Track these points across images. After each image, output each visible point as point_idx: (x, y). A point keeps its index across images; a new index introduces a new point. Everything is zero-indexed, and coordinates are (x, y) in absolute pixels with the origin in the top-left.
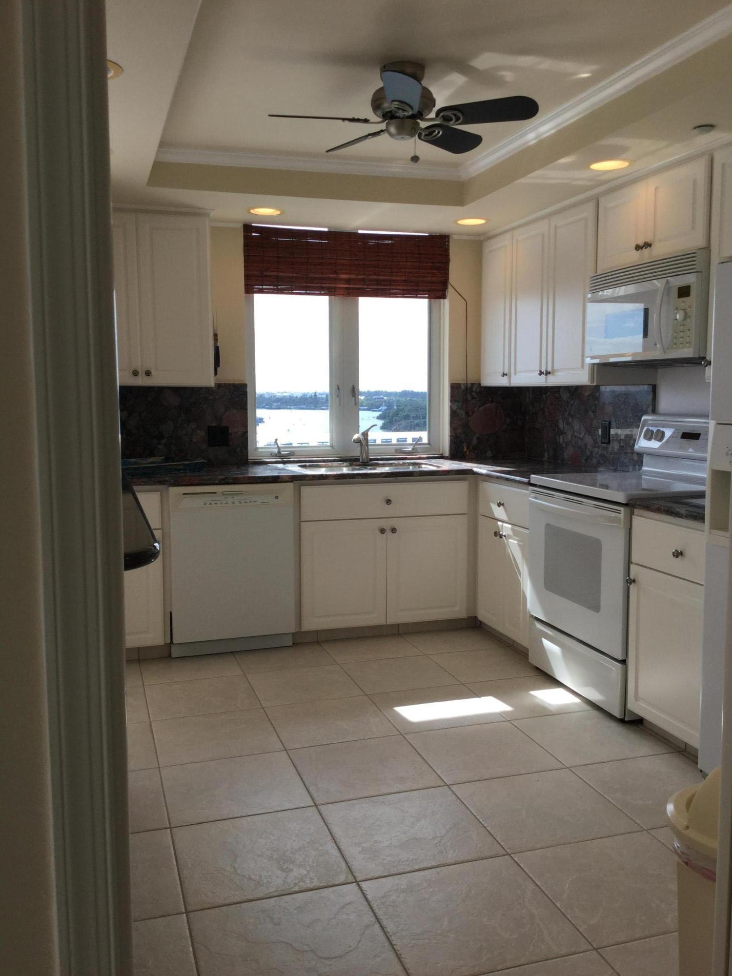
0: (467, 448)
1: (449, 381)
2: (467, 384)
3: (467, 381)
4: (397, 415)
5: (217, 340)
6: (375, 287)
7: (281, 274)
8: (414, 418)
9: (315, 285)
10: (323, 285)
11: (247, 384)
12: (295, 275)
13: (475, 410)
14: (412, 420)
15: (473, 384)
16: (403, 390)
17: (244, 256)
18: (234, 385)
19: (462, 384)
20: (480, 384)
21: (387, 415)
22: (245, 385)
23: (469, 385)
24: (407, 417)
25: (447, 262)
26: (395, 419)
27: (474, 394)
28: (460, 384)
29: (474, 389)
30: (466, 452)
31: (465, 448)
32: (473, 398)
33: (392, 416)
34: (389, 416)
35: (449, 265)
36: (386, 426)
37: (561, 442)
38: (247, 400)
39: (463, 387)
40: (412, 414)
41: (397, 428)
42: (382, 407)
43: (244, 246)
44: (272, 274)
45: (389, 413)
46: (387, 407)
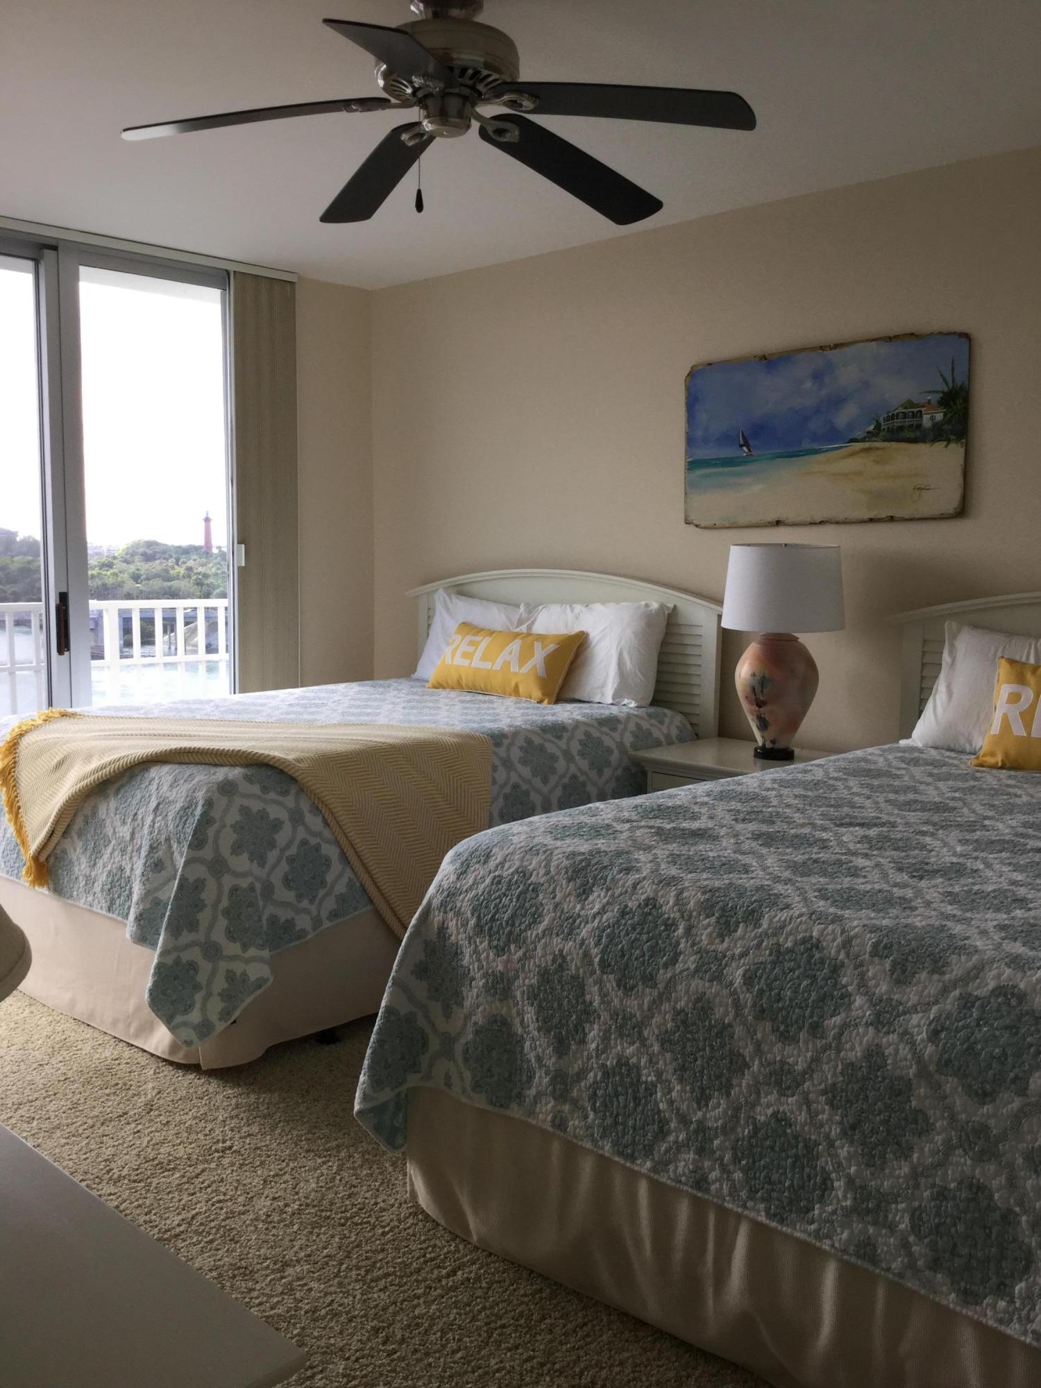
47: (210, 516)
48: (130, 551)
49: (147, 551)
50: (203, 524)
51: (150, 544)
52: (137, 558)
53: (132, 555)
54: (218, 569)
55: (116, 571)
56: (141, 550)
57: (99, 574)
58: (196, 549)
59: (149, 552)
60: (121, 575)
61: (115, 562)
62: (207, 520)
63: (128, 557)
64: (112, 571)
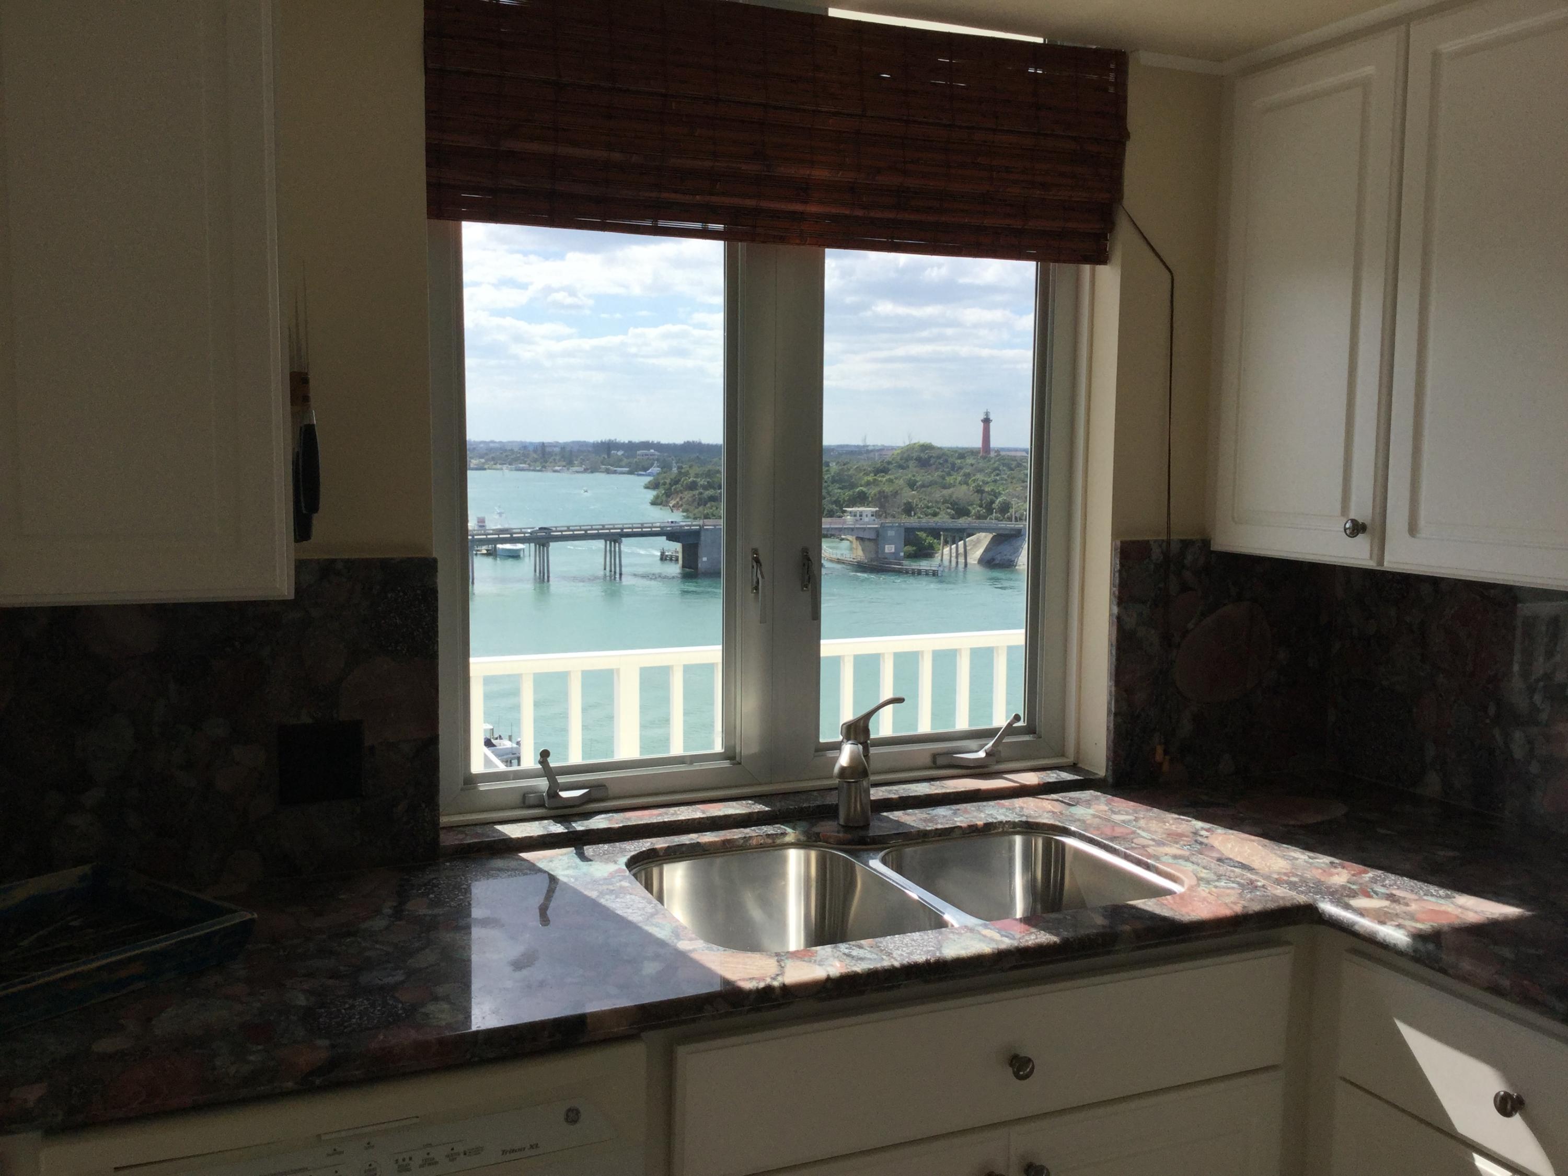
0: (1166, 752)
1: (1115, 534)
2: (1168, 542)
3: (1169, 533)
4: (676, 482)
5: (306, 399)
6: (891, 215)
7: (566, 150)
8: (705, 488)
9: (687, 199)
10: (715, 200)
11: (435, 561)
12: (617, 156)
13: (1190, 626)
14: (702, 491)
15: (1186, 544)
16: (686, 441)
17: (427, 71)
18: (385, 564)
19: (1152, 543)
20: (1206, 543)
21: (662, 482)
22: (430, 566)
23: (1175, 548)
24: (692, 486)
25: (1120, 137)
26: (675, 489)
27: (1187, 574)
28: (1148, 541)
29: (1189, 558)
30: (1161, 764)
31: (1160, 750)
32: (1185, 588)
33: (670, 484)
34: (664, 484)
35: (1124, 150)
36: (659, 501)
37: (1518, 753)
38: (435, 620)
39: (1156, 554)
40: (702, 482)
41: (678, 503)
42: (652, 468)
43: (427, 35)
44: (534, 147)
45: (664, 478)
46: (662, 468)
47: (991, 417)
48: (905, 455)
49: (922, 455)
50: (981, 425)
51: (926, 448)
52: (911, 464)
53: (907, 460)
54: (997, 475)
55: (892, 477)
56: (915, 455)
57: (875, 480)
58: (973, 452)
59: (924, 456)
60: (897, 481)
61: (891, 467)
62: (987, 421)
63: (901, 462)
64: (887, 477)
